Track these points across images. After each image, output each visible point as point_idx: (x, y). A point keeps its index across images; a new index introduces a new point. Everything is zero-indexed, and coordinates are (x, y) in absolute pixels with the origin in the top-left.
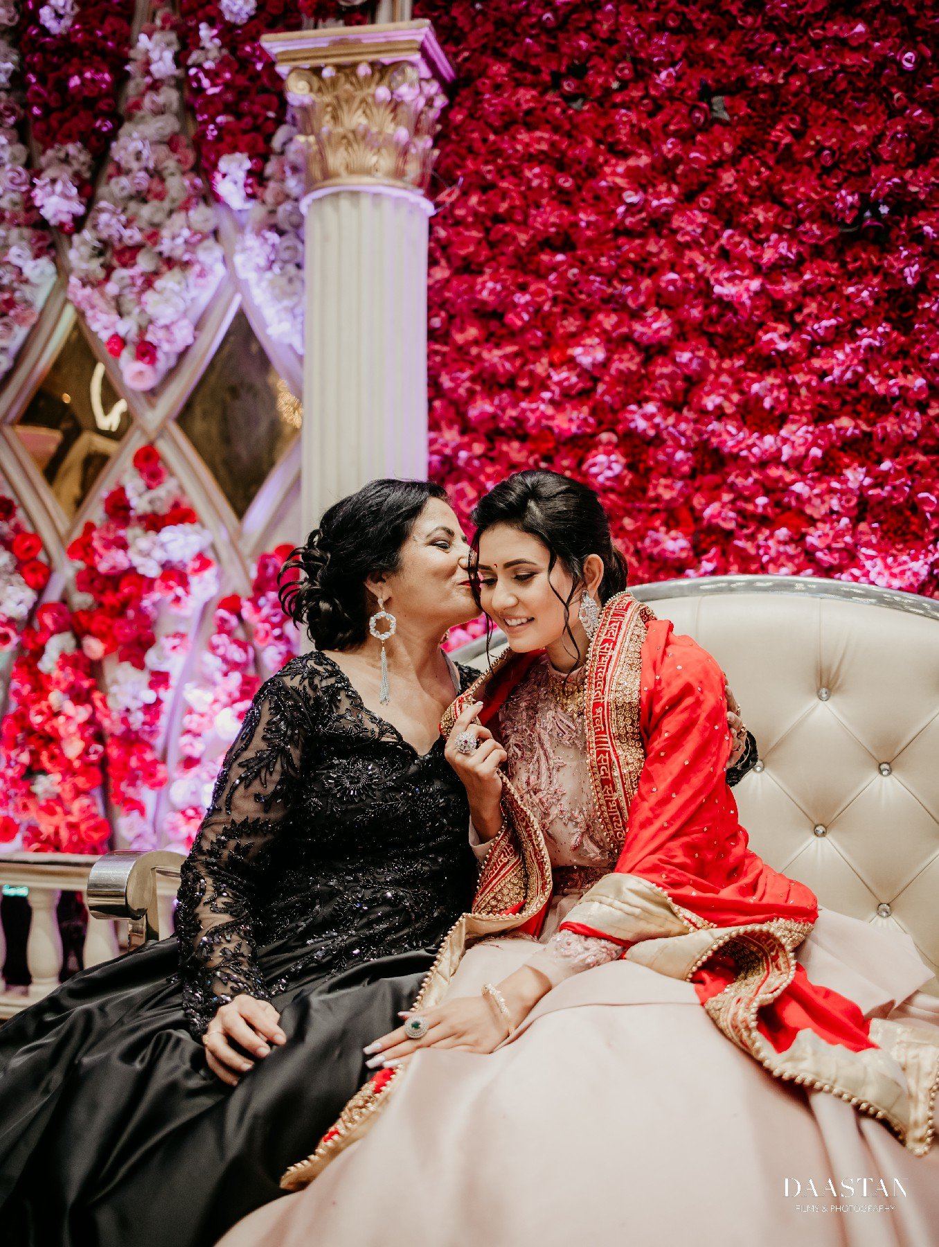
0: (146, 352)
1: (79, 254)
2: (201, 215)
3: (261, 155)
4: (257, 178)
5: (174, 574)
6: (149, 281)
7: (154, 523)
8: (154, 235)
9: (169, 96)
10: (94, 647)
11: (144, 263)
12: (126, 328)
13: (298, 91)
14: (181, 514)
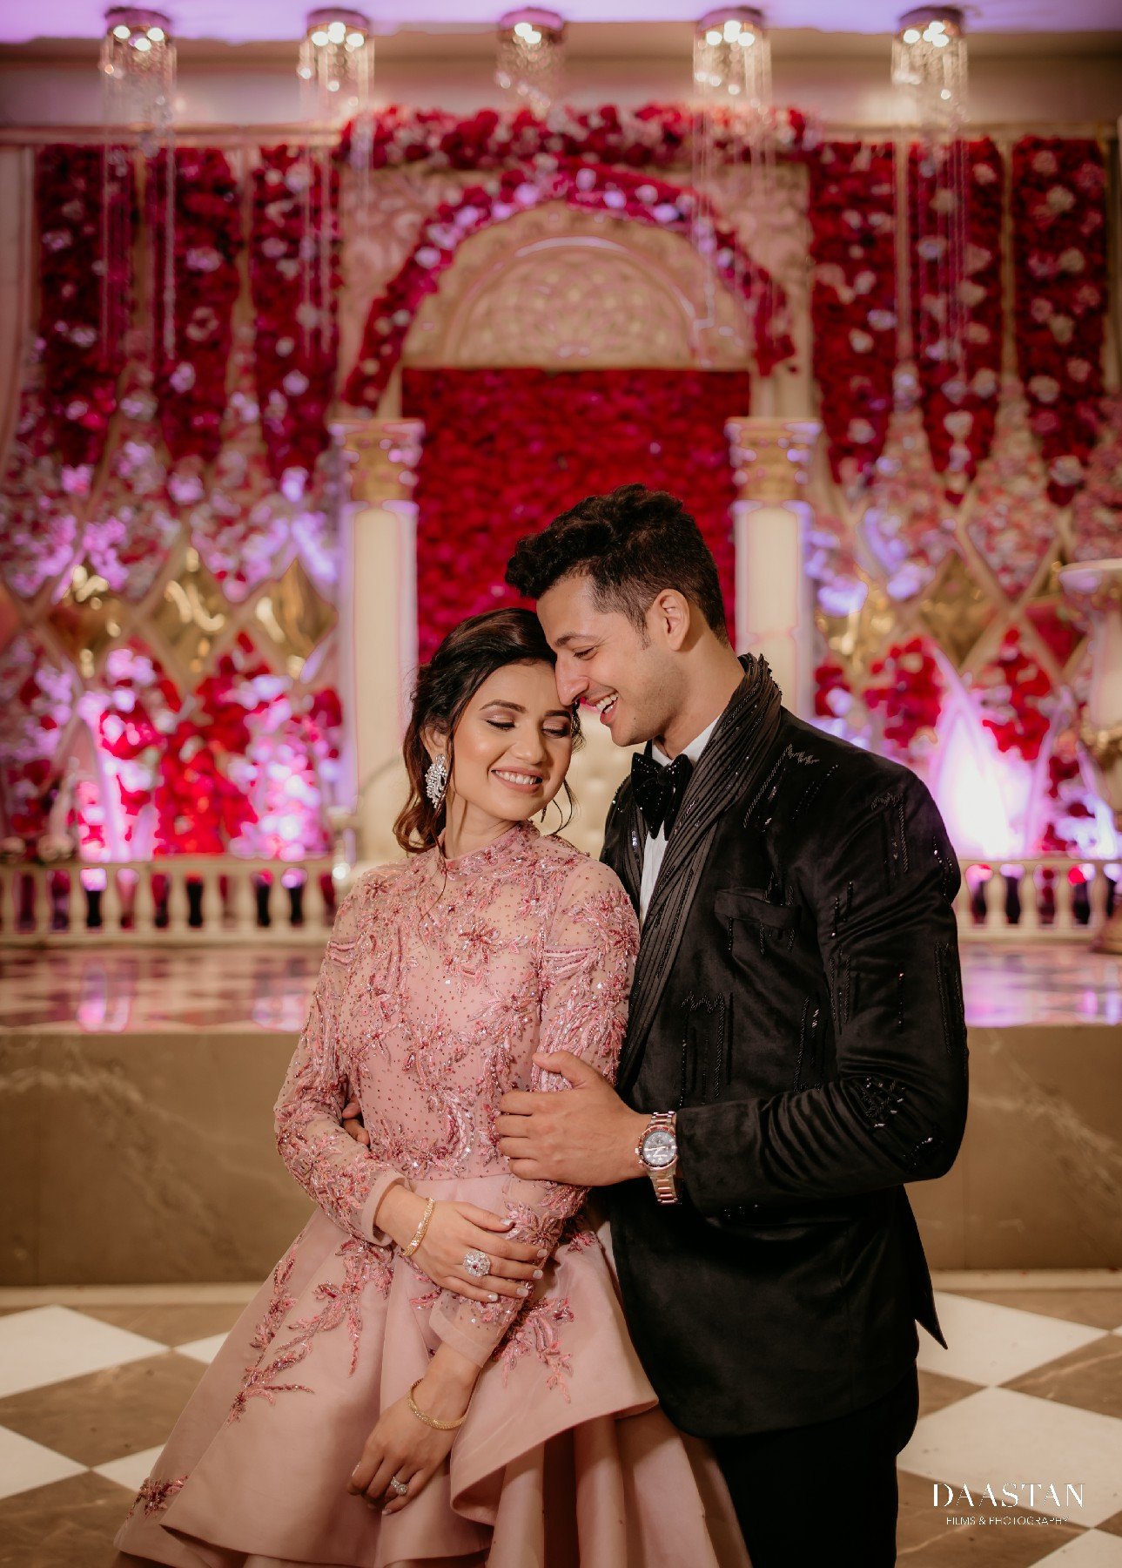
0: (240, 577)
1: (200, 520)
2: (273, 500)
3: (310, 467)
4: (309, 485)
5: (263, 705)
6: (244, 538)
7: (250, 676)
8: (246, 512)
9: (255, 432)
10: (215, 746)
11: (239, 528)
12: (230, 564)
13: (350, 453)
14: (263, 670)
